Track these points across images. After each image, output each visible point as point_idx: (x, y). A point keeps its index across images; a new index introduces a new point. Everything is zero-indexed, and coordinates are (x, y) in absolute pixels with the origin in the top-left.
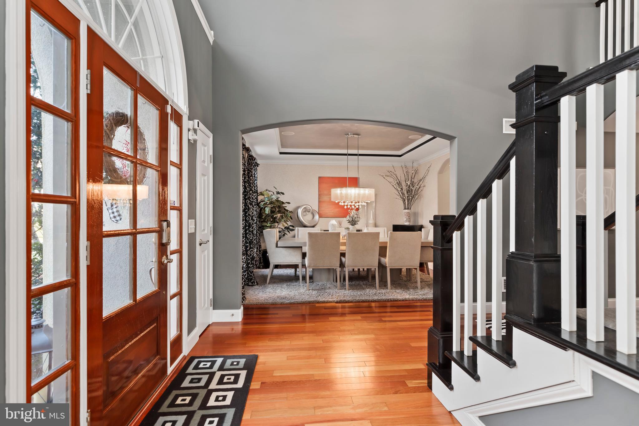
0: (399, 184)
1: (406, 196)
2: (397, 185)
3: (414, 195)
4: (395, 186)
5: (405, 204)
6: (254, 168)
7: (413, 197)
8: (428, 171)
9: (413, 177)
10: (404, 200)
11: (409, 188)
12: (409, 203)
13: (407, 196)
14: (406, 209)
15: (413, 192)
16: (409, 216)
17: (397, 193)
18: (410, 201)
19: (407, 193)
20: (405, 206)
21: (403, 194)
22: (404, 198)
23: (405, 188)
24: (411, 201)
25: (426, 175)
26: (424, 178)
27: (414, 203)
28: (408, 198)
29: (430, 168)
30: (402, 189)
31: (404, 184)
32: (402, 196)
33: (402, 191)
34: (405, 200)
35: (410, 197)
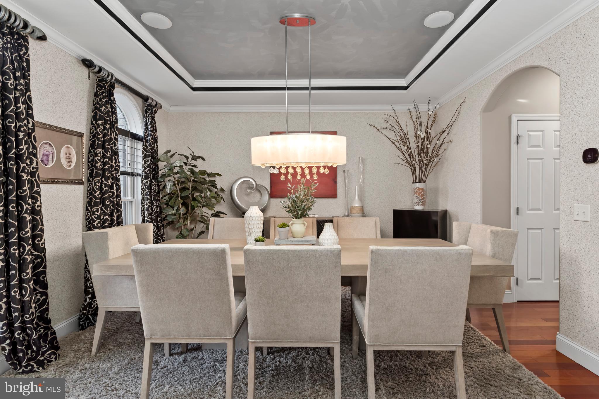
0: (404, 139)
1: (417, 159)
2: (401, 142)
3: (431, 159)
4: (397, 143)
5: (415, 174)
6: (146, 114)
7: (430, 161)
8: (458, 112)
9: (429, 125)
10: (413, 168)
11: (422, 145)
12: (422, 172)
13: (419, 160)
14: (417, 183)
15: (430, 153)
16: (423, 195)
17: (402, 156)
18: (424, 167)
19: (419, 154)
20: (416, 176)
21: (411, 155)
22: (414, 162)
23: (413, 146)
24: (426, 168)
25: (453, 120)
26: (450, 126)
27: (430, 172)
28: (420, 162)
29: (463, 106)
30: (409, 148)
31: (412, 139)
32: (409, 160)
33: (410, 151)
34: (415, 168)
35: (425, 162)
